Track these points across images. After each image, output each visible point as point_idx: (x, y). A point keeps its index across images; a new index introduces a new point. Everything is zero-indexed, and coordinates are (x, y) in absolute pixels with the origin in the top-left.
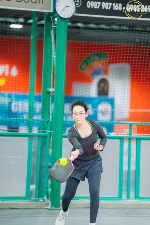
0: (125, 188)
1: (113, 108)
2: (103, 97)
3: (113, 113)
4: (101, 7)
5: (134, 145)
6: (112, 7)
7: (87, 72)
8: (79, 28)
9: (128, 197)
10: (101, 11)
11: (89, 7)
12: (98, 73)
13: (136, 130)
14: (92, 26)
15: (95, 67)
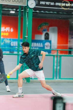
0: (55, 75)
1: (51, 44)
2: (47, 40)
3: (51, 46)
4: (46, 4)
5: (58, 58)
6: (50, 3)
7: (41, 30)
8: (37, 13)
9: (56, 78)
10: (45, 5)
11: (41, 4)
12: (45, 31)
13: (60, 52)
14: (42, 12)
15: (44, 28)
